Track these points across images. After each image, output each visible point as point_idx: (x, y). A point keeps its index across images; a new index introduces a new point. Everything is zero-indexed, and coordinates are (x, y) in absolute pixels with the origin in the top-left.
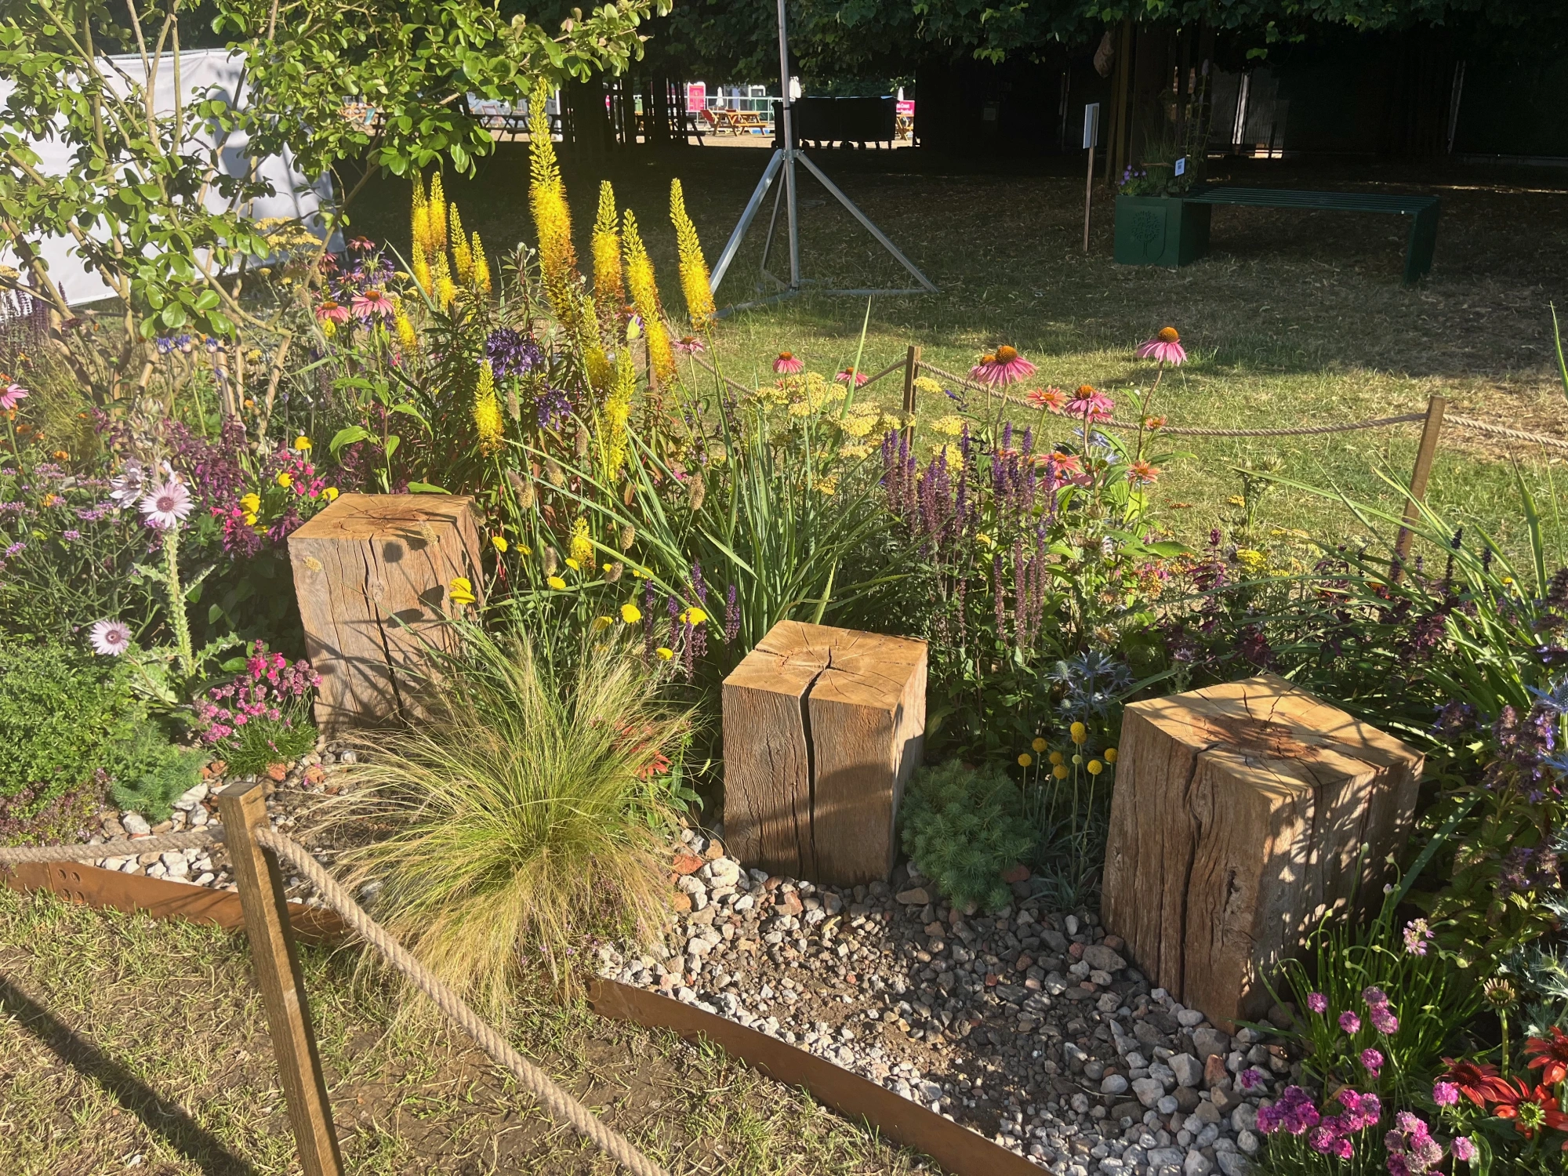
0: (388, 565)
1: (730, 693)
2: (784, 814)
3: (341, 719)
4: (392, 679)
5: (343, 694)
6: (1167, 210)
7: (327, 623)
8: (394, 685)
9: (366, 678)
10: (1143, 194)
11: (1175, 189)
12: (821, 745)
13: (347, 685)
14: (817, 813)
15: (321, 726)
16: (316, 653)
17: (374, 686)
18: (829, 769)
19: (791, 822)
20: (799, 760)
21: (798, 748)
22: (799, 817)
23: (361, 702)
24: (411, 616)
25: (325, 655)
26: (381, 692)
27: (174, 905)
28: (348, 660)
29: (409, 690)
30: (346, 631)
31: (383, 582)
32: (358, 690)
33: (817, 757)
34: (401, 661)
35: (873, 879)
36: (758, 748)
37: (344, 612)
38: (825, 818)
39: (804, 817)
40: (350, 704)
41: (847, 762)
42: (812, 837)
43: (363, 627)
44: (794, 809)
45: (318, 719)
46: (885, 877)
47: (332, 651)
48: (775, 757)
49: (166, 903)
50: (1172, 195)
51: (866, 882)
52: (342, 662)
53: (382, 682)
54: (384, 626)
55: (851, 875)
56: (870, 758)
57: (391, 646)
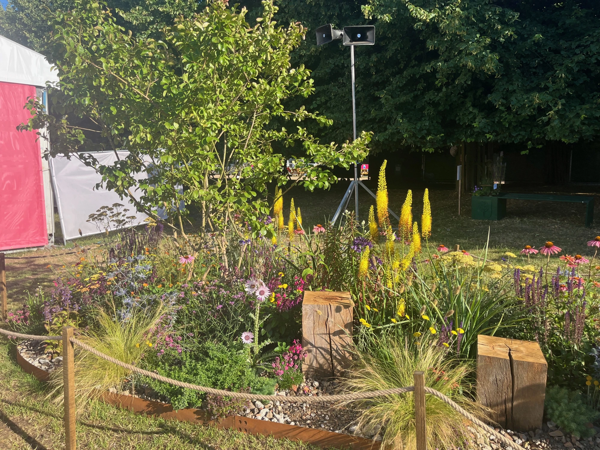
0: (335, 313)
1: (481, 358)
2: (501, 404)
3: (311, 370)
4: (331, 354)
5: (313, 361)
6: (492, 201)
7: (311, 334)
8: (331, 357)
9: (322, 354)
10: (482, 195)
11: (494, 194)
12: (518, 377)
13: (316, 357)
14: (515, 403)
15: (304, 373)
16: (306, 345)
17: (324, 357)
18: (520, 386)
19: (504, 407)
20: (508, 383)
21: (508, 379)
22: (507, 405)
23: (319, 364)
24: (341, 332)
25: (309, 346)
26: (327, 360)
27: (283, 433)
28: (317, 348)
29: (337, 360)
30: (318, 338)
31: (333, 320)
32: (319, 359)
33: (516, 382)
34: (335, 349)
35: (536, 428)
36: (491, 379)
37: (318, 331)
38: (518, 405)
39: (509, 405)
40: (315, 364)
41: (528, 384)
42: (512, 413)
43: (324, 336)
44: (505, 402)
45: (303, 370)
46: (541, 427)
47: (311, 344)
48: (499, 382)
49: (280, 432)
50: (493, 196)
51: (534, 430)
52: (315, 349)
53: (328, 357)
54: (331, 336)
55: (527, 427)
56: (538, 382)
57: (332, 343)
